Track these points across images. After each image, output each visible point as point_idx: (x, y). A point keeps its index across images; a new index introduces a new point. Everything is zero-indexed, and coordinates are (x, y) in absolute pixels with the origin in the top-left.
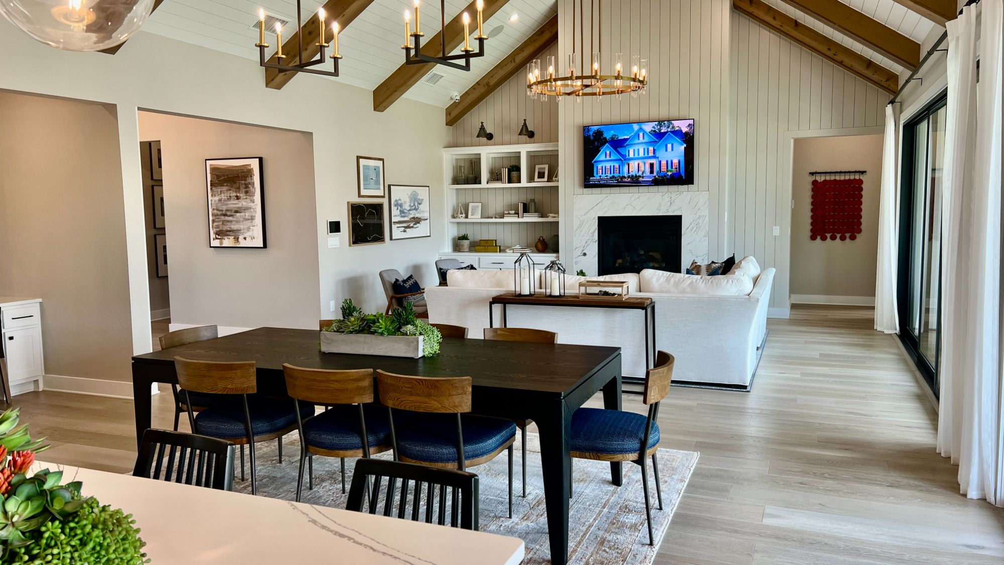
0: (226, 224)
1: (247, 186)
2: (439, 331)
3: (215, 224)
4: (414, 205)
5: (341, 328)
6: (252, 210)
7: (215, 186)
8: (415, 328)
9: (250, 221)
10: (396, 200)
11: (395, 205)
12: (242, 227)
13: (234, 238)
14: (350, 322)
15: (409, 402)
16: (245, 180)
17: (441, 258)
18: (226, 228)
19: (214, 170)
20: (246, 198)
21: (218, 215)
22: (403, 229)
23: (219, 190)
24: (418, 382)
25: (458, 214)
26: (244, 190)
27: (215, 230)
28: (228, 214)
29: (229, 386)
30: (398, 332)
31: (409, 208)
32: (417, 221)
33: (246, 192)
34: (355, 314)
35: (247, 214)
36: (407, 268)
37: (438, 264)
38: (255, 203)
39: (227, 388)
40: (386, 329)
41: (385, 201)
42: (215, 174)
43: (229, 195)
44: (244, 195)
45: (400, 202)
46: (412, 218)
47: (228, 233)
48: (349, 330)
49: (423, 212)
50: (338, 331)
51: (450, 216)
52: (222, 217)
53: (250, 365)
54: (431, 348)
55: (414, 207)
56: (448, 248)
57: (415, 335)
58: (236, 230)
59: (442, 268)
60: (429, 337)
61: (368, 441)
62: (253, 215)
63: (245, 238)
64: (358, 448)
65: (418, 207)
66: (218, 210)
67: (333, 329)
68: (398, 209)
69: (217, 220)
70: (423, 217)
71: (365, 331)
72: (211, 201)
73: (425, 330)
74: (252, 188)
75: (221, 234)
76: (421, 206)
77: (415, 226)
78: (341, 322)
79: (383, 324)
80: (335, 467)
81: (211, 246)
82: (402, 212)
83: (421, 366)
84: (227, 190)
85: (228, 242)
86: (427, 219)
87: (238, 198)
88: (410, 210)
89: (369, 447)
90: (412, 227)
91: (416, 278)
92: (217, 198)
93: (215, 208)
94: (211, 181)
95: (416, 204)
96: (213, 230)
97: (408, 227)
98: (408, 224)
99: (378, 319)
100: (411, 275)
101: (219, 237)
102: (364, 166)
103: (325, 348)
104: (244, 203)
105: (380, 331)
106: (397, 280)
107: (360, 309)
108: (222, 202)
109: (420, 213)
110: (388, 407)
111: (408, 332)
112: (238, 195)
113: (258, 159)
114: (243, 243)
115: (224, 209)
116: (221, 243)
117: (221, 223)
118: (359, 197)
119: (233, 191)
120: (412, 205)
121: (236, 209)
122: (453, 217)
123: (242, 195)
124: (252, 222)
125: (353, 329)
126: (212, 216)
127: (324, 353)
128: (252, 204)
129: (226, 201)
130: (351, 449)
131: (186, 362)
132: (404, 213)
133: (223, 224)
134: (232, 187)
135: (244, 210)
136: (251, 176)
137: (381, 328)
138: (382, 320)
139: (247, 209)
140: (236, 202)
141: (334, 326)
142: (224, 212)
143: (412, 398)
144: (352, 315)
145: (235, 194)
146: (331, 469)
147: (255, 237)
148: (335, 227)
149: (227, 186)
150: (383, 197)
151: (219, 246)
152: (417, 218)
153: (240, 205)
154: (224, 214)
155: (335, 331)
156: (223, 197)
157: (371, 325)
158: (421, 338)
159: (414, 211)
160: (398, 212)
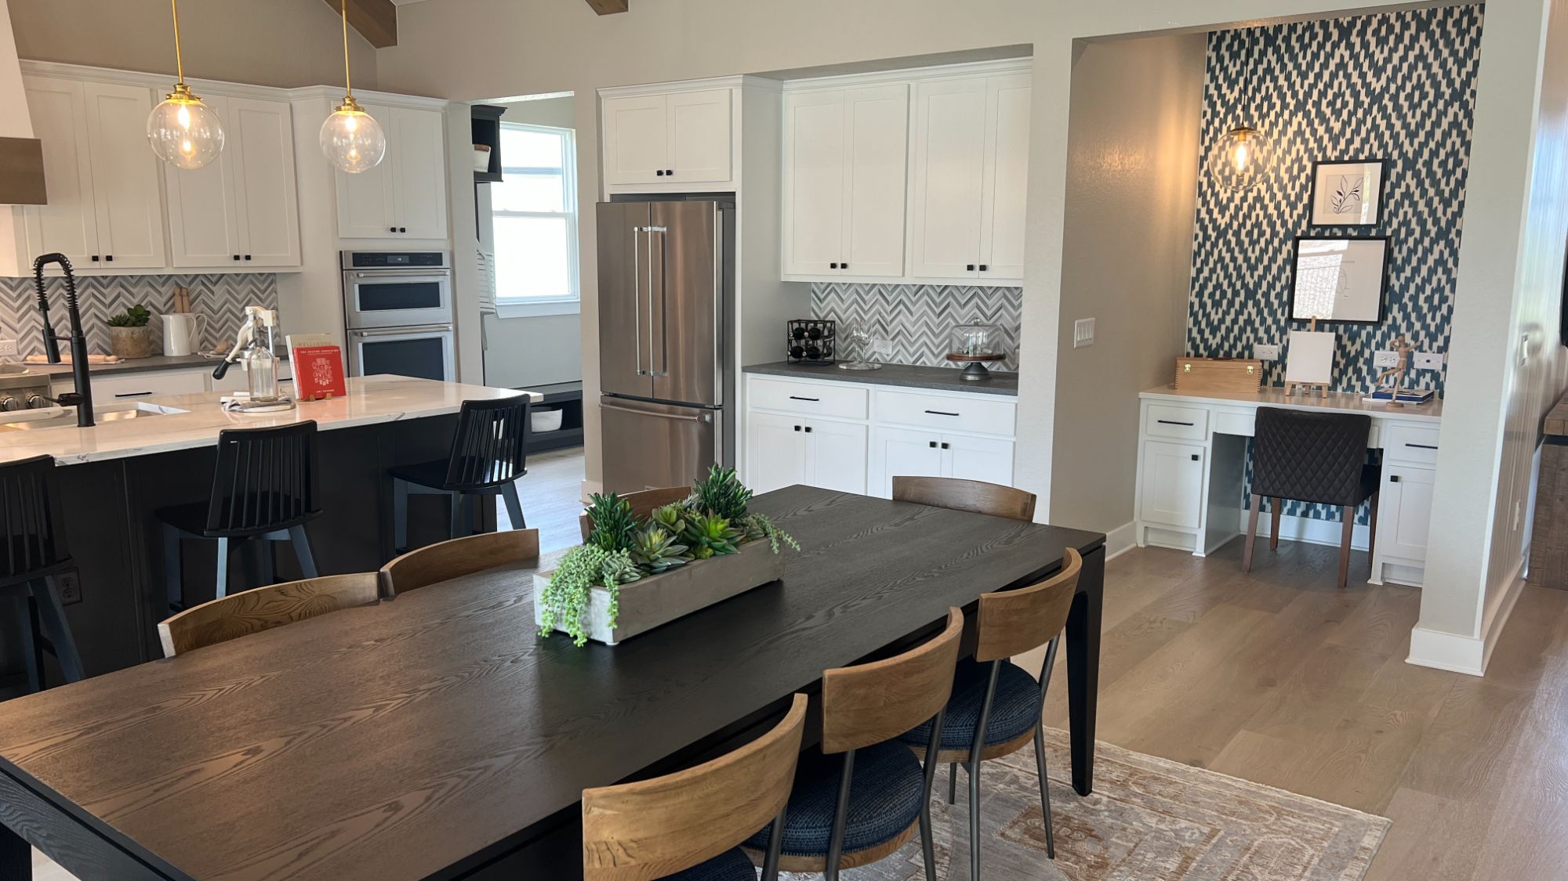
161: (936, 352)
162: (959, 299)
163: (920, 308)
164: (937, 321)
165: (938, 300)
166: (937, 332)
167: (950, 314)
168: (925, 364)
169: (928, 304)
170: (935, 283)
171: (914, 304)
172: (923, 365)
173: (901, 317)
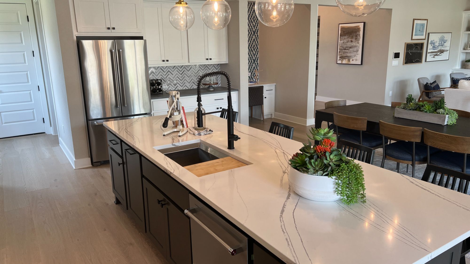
0: (345, 53)
1: (356, 36)
2: (457, 113)
3: (340, 53)
4: (442, 43)
5: (405, 107)
6: (358, 47)
7: (342, 36)
8: (444, 111)
9: (356, 52)
10: (432, 41)
11: (431, 44)
12: (352, 55)
13: (348, 60)
14: (410, 105)
15: (440, 145)
16: (356, 33)
17: (453, 72)
18: (344, 55)
19: (342, 28)
20: (356, 42)
21: (342, 49)
22: (433, 56)
23: (344, 38)
24: (446, 137)
25: (467, 47)
26: (355, 38)
27: (340, 56)
28: (346, 49)
29: (355, 127)
30: (435, 112)
31: (438, 45)
32: (442, 52)
33: (356, 39)
34: (413, 101)
35: (355, 49)
36: (433, 76)
37: (452, 75)
38: (359, 44)
39: (354, 127)
40: (428, 110)
41: (425, 42)
42: (342, 31)
43: (348, 40)
44: (355, 40)
45: (433, 42)
46: (439, 50)
47: (345, 57)
48: (409, 108)
49: (446, 47)
50: (404, 108)
51: (462, 49)
52: (344, 50)
53: (365, 119)
54: (452, 121)
55: (441, 44)
56: (458, 67)
57: (444, 114)
58: (350, 56)
59: (453, 77)
60: (452, 116)
61: (415, 159)
62: (358, 49)
63: (353, 60)
64: (410, 161)
65: (444, 44)
66: (342, 47)
67: (401, 107)
68: (432, 45)
69: (341, 51)
70: (445, 49)
71: (417, 110)
72: (340, 43)
73: (450, 112)
74: (359, 37)
75: (342, 58)
76: (445, 44)
77: (440, 54)
78: (405, 104)
79: (428, 107)
80: (393, 167)
81: (337, 63)
82: (434, 47)
83: (445, 129)
84: (347, 38)
85: (345, 62)
86: (448, 51)
87: (352, 41)
88: (439, 46)
89: (415, 161)
90: (439, 55)
91: (437, 82)
92: (342, 42)
93: (341, 46)
94: (340, 34)
95: (443, 42)
96: (339, 56)
97: (437, 55)
98: (437, 53)
99: (425, 105)
100: (436, 81)
101: (341, 59)
102: (416, 24)
103: (396, 115)
104: (354, 44)
105: (425, 110)
106: (427, 83)
107: (416, 99)
108: (344, 43)
109: (444, 48)
110: (428, 145)
111: (440, 112)
112: (352, 40)
113: (363, 23)
114: (352, 62)
115: (345, 47)
116: (342, 62)
117: (343, 53)
118: (411, 40)
119: (350, 38)
120: (440, 43)
121: (350, 47)
122: (464, 49)
123: (354, 40)
124: (357, 53)
125: (411, 108)
126: (339, 50)
127: (396, 117)
128: (358, 44)
129: (346, 43)
130: (407, 160)
131: (338, 115)
132: (435, 47)
133: (344, 53)
134: (350, 36)
135: (354, 47)
136: (359, 31)
137: (426, 109)
138: (427, 105)
139: (355, 46)
140: (351, 43)
141: (402, 106)
142: (345, 48)
143: (441, 143)
144: (411, 102)
145: (350, 40)
146: (391, 167)
147: (358, 59)
148: (397, 55)
149: (347, 36)
150: (424, 39)
151: (341, 63)
152: (442, 50)
153: (352, 45)
154: (344, 49)
155: (402, 108)
156: (345, 41)
157: (421, 107)
158: (447, 116)
159: (441, 46)
160: (432, 47)
161: (181, 85)
162: (187, 69)
163: (175, 72)
164: (181, 76)
165: (181, 70)
166: (181, 79)
167: (185, 74)
168: (178, 89)
169: (177, 71)
170: (179, 65)
171: (173, 71)
172: (178, 90)
173: (169, 76)
